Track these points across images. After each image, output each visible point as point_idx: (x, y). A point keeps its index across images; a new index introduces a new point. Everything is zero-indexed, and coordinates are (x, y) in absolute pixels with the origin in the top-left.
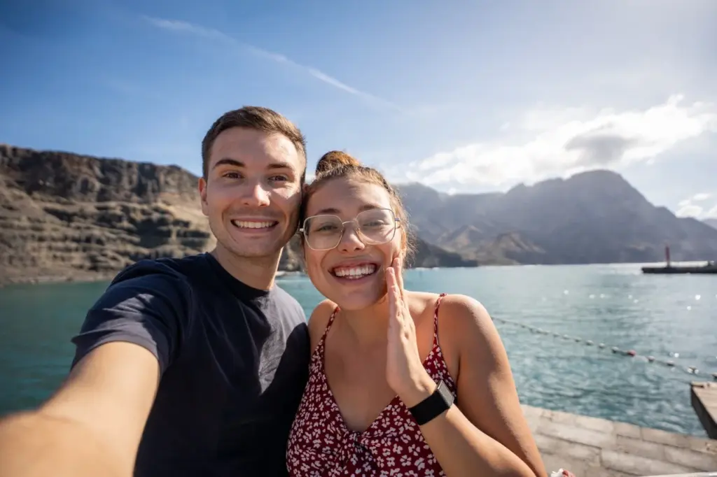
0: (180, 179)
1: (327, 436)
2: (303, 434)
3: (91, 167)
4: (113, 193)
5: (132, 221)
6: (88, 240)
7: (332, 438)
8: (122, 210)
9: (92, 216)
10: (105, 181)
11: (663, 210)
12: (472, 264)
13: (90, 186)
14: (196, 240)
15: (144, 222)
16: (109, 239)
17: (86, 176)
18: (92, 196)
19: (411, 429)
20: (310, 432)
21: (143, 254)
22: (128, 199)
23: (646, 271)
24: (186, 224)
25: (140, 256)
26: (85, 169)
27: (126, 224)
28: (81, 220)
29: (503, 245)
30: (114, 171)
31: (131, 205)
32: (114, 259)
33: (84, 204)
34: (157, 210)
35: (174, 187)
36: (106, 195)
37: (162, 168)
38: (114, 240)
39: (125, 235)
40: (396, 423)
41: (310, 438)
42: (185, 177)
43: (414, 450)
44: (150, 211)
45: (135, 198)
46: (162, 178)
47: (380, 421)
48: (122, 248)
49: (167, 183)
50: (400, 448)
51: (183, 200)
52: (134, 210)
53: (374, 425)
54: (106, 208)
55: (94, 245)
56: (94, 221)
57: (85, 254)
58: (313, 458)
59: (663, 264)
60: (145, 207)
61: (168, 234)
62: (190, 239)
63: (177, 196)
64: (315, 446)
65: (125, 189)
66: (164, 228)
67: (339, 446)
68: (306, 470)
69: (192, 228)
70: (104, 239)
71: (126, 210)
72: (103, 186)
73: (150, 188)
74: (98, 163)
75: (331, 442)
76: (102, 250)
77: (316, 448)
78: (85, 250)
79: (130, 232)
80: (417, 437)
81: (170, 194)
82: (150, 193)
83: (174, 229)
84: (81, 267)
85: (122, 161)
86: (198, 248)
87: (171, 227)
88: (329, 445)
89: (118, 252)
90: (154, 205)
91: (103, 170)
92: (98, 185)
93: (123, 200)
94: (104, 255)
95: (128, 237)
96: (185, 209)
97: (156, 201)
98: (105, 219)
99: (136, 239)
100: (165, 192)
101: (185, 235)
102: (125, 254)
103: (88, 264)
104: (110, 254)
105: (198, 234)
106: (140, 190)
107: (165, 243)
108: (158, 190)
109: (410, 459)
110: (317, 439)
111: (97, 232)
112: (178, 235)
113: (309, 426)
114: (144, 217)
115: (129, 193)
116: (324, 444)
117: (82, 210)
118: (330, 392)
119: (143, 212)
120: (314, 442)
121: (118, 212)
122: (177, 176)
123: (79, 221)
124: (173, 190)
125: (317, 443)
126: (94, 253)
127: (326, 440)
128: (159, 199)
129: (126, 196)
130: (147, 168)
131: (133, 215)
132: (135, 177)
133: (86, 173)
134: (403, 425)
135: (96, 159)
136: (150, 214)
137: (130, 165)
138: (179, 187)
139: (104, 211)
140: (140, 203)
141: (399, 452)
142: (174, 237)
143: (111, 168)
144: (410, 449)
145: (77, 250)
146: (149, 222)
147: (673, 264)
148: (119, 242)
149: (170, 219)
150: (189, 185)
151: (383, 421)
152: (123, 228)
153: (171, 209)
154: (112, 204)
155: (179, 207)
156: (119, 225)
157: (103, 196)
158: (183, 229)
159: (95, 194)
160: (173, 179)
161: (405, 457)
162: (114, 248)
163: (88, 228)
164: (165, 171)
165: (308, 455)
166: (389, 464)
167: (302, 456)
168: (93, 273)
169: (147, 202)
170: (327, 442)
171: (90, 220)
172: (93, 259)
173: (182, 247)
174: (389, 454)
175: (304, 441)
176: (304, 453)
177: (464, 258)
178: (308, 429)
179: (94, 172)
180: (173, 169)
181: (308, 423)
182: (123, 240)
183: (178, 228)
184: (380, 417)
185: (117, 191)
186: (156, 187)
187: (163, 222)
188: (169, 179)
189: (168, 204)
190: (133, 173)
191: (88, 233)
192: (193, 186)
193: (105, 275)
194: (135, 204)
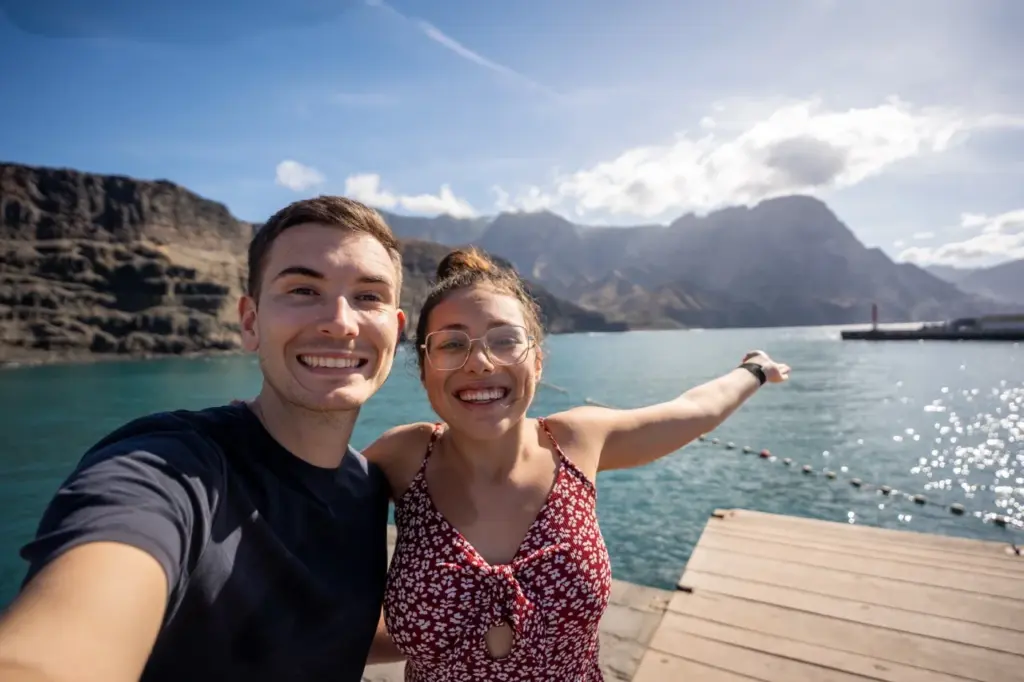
0: (176, 203)
1: (463, 580)
2: (428, 586)
3: (21, 183)
4: (65, 225)
5: (99, 269)
6: (28, 300)
7: (471, 581)
8: (81, 253)
9: (31, 263)
10: (48, 206)
11: (877, 253)
12: (620, 327)
13: (22, 214)
14: (207, 297)
15: (119, 271)
16: (62, 298)
17: (13, 198)
18: (29, 230)
19: (568, 536)
20: (438, 581)
21: (123, 321)
22: (91, 234)
23: (847, 336)
24: (190, 273)
25: (118, 324)
26: (11, 185)
27: (90, 274)
28: (14, 269)
29: (663, 301)
30: (64, 191)
31: (97, 245)
32: (74, 329)
33: (15, 243)
34: (140, 251)
35: (165, 215)
36: (55, 229)
37: (145, 185)
38: (72, 300)
39: (88, 292)
40: (549, 536)
41: (440, 589)
42: (184, 200)
43: (577, 554)
44: (131, 254)
45: (102, 232)
46: (146, 202)
47: (530, 541)
48: (86, 312)
49: (154, 209)
50: (563, 557)
51: (182, 236)
52: (103, 252)
53: (524, 547)
54: (55, 250)
55: (38, 308)
56: (35, 270)
57: (24, 324)
58: (450, 612)
59: (867, 327)
60: (121, 247)
61: (162, 289)
62: (197, 297)
63: (172, 230)
64: (449, 596)
65: (84, 220)
66: (154, 280)
67: (482, 587)
68: (442, 629)
69: (199, 279)
70: (55, 299)
71: (88, 251)
72: (46, 214)
73: (126, 218)
74: (31, 175)
75: (471, 586)
76: (53, 316)
77: (451, 599)
78: (23, 316)
79: (96, 286)
80: (575, 542)
81: (161, 226)
82: (126, 225)
83: (171, 282)
84: (20, 343)
85: (75, 174)
86: (212, 310)
87: (166, 279)
88: (469, 590)
89: (79, 319)
90: (135, 244)
91: (41, 188)
92: (37, 213)
93: (81, 237)
94: (59, 324)
95: (96, 295)
96: (187, 250)
97: (137, 238)
98: (55, 267)
99: (110, 298)
100: (152, 223)
101: (189, 290)
102: (93, 321)
103: (31, 338)
104: (67, 321)
105: (209, 288)
106: (110, 221)
107: (159, 303)
108: (140, 220)
109: (575, 564)
110: (451, 587)
111: (41, 287)
112: (178, 290)
113: (433, 575)
114: (120, 264)
115: (91, 226)
116: (461, 591)
117: (12, 254)
118: (454, 530)
119: (118, 255)
120: (447, 591)
121: (75, 255)
122: (170, 198)
123: (8, 271)
124: (164, 221)
125: (451, 592)
126: (40, 321)
127: (463, 585)
128: (143, 236)
129: (86, 229)
130: (120, 184)
131: (100, 260)
132: (100, 200)
133: (14, 193)
134: (557, 536)
135: (28, 169)
136: (128, 258)
137: (89, 180)
138: (176, 216)
139: (51, 255)
140: (111, 241)
141: (562, 562)
142: (171, 294)
143: (57, 185)
144: (573, 555)
145: (10, 316)
146: (128, 270)
147: (883, 327)
148: (80, 303)
149: (164, 265)
150: (191, 212)
151: (534, 539)
152: (84, 281)
153: (164, 250)
154: (65, 243)
155: (175, 246)
156: (79, 276)
157: (46, 230)
158: (185, 282)
159: (33, 227)
160: (164, 203)
161: (569, 564)
162: (74, 312)
163: (25, 282)
164: (150, 190)
165: (442, 611)
166: (553, 577)
167: (433, 614)
168: (41, 352)
169: (123, 240)
170: (466, 587)
171: (27, 269)
172: (38, 330)
173: (186, 309)
174: (550, 567)
175: (431, 596)
176: (436, 610)
177: (609, 320)
178: (433, 579)
179: (28, 191)
180: (163, 187)
181: (430, 573)
182: (87, 299)
183: (177, 279)
184: (529, 537)
185: (72, 222)
186: (136, 215)
187: (151, 270)
188: (157, 203)
189: (159, 243)
190: (96, 192)
191: (27, 289)
192: (197, 215)
193: (62, 355)
194: (103, 242)
